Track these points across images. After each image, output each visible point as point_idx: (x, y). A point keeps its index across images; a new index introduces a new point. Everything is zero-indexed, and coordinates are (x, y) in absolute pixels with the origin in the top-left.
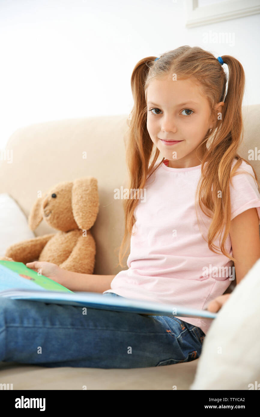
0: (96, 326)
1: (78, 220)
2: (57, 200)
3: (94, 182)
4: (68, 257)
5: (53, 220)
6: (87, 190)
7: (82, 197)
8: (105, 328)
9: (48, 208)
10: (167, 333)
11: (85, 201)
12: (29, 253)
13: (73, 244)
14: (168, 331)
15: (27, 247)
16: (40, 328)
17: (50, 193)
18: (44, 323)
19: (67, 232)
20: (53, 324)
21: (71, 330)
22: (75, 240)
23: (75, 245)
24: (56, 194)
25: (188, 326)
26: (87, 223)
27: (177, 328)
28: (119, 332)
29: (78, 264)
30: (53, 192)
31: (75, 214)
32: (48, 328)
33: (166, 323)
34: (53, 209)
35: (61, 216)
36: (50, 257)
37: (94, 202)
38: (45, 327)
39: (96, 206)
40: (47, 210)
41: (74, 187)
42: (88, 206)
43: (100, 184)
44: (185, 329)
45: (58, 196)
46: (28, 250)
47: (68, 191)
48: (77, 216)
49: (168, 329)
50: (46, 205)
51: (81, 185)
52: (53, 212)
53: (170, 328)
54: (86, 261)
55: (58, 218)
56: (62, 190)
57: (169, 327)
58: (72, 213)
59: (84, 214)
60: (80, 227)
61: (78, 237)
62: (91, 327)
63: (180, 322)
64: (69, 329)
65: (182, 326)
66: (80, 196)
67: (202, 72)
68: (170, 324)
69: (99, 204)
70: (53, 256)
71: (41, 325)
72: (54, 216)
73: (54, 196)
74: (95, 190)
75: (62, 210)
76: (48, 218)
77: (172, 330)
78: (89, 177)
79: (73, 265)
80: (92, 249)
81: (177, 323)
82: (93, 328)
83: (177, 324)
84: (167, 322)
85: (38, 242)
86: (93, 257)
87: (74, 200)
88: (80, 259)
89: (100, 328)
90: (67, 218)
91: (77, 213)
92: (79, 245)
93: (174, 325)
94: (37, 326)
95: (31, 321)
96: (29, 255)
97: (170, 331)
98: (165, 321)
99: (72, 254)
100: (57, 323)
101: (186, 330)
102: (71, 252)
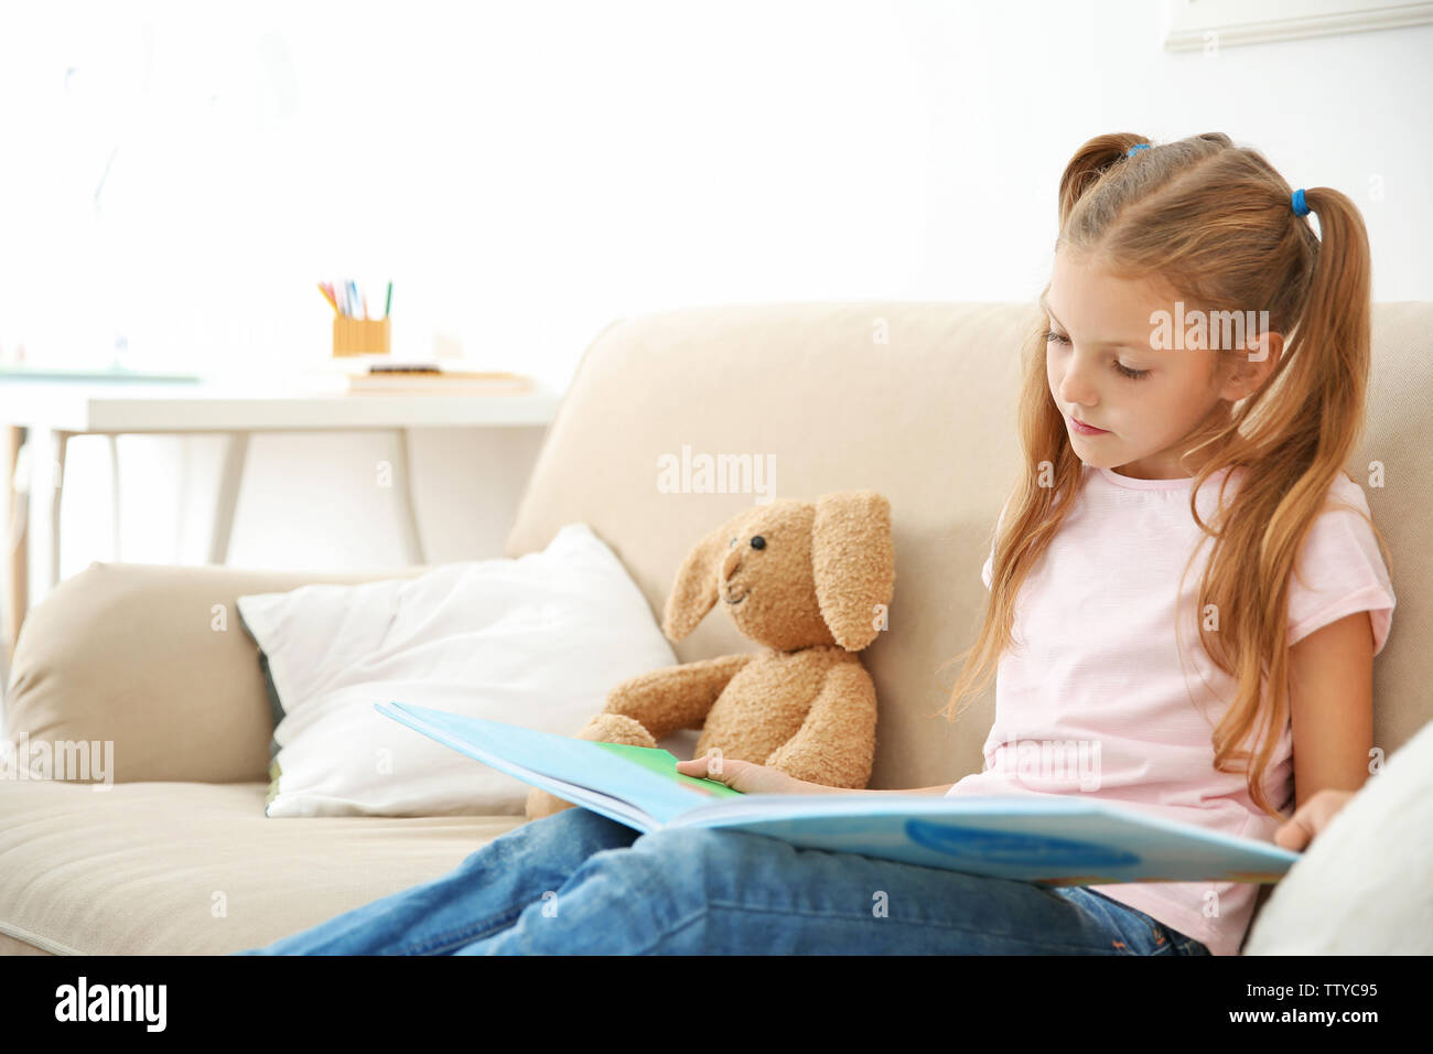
0: (926, 917)
1: (834, 620)
2: (768, 556)
3: (879, 508)
4: (798, 726)
5: (753, 616)
6: (861, 532)
7: (844, 553)
8: (949, 924)
9: (739, 578)
10: (1115, 948)
11: (855, 563)
12: (676, 708)
13: (810, 689)
14: (1117, 945)
15: (670, 690)
16: (786, 914)
17: (744, 535)
18: (795, 904)
19: (792, 652)
20: (817, 907)
21: (862, 923)
22: (817, 677)
23: (818, 691)
24: (764, 536)
25: (1173, 938)
26: (861, 629)
27: (1143, 938)
28: (985, 937)
29: (832, 749)
30: (755, 533)
31: (823, 603)
32: (805, 916)
33: (1111, 921)
34: (754, 583)
35: (777, 605)
36: (741, 722)
37: (881, 570)
38: (795, 914)
39: (886, 582)
40: (736, 585)
41: (818, 521)
42: (863, 580)
43: (896, 515)
44: (1164, 944)
45: (771, 543)
46: (671, 701)
47: (800, 530)
48: (831, 606)
49: (1119, 940)
50: (734, 570)
51: (840, 516)
52: (754, 590)
53: (1125, 935)
54: (855, 742)
55: (767, 609)
56: (783, 528)
57: (1121, 935)
58: (813, 597)
59: (850, 604)
60: (840, 641)
61: (825, 670)
62: (913, 920)
63: (1153, 925)
64: (858, 920)
65: (1156, 933)
66: (839, 549)
67: (1196, 258)
68: (1125, 925)
69: (893, 576)
70: (751, 721)
71: (786, 908)
72: (758, 603)
73: (759, 544)
74: (882, 532)
75: (781, 586)
76: (740, 607)
77: (1130, 942)
78: (865, 494)
79: (817, 750)
80: (867, 707)
81: (1143, 923)
82: (920, 921)
83: (1143, 928)
84: (1116, 920)
85: (701, 677)
86: (871, 732)
87: (821, 561)
88: (837, 736)
89: (935, 922)
90: (795, 611)
91: (828, 598)
92: (830, 692)
93: (1134, 929)
94: (776, 908)
95: (763, 894)
96: (675, 714)
97: (1122, 945)
98: (1108, 915)
99: (809, 719)
100: (828, 904)
101: (1168, 946)
102: (806, 713)
